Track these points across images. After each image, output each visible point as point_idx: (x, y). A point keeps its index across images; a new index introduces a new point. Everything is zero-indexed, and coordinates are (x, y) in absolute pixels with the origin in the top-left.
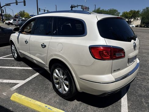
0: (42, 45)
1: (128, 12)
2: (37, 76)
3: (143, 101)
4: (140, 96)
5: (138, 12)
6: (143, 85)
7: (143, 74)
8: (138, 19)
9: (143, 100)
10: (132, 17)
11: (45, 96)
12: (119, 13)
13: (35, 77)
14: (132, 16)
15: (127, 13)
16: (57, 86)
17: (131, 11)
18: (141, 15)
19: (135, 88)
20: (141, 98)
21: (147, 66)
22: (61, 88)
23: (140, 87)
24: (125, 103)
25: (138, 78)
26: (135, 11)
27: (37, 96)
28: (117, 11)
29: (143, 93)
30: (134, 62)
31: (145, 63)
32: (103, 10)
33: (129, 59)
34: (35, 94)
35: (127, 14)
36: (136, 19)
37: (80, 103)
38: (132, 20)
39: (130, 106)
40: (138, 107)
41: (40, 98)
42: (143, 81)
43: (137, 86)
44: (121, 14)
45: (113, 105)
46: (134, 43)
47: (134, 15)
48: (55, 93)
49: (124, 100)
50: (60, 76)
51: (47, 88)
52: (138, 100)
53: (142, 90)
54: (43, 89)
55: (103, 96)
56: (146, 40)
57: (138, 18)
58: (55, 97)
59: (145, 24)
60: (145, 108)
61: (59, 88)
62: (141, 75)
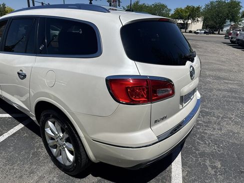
0: (18, 73)
1: (183, 8)
2: (18, 132)
3: (206, 164)
4: (203, 155)
5: (198, 8)
6: (207, 133)
7: (207, 114)
8: (198, 21)
9: (208, 163)
10: (189, 17)
11: (32, 172)
12: (170, 10)
13: (14, 134)
14: (189, 15)
15: (181, 10)
16: (54, 151)
17: (188, 7)
18: (202, 14)
19: (194, 141)
20: (205, 159)
21: (212, 99)
22: (61, 155)
23: (202, 138)
24: (177, 172)
25: (200, 122)
26: (194, 7)
27: (15, 173)
28: (166, 7)
29: (208, 150)
30: (191, 99)
31: (210, 93)
32: (144, 4)
33: (182, 97)
34: (12, 171)
35: (182, 12)
36: (195, 19)
37: (99, 181)
38: (190, 22)
39: (187, 175)
40: (198, 178)
41: (21, 177)
42: (206, 126)
43: (198, 136)
44: (172, 12)
45: (157, 177)
46: (191, 66)
47: (192, 13)
48: (52, 164)
49: (177, 166)
50: (57, 133)
51: (36, 154)
52: (200, 163)
53: (206, 143)
54: (28, 157)
55: (138, 169)
56: (210, 55)
57: (199, 19)
58: (50, 172)
59: (209, 28)
60: (211, 178)
61: (57, 156)
62: (203, 116)
